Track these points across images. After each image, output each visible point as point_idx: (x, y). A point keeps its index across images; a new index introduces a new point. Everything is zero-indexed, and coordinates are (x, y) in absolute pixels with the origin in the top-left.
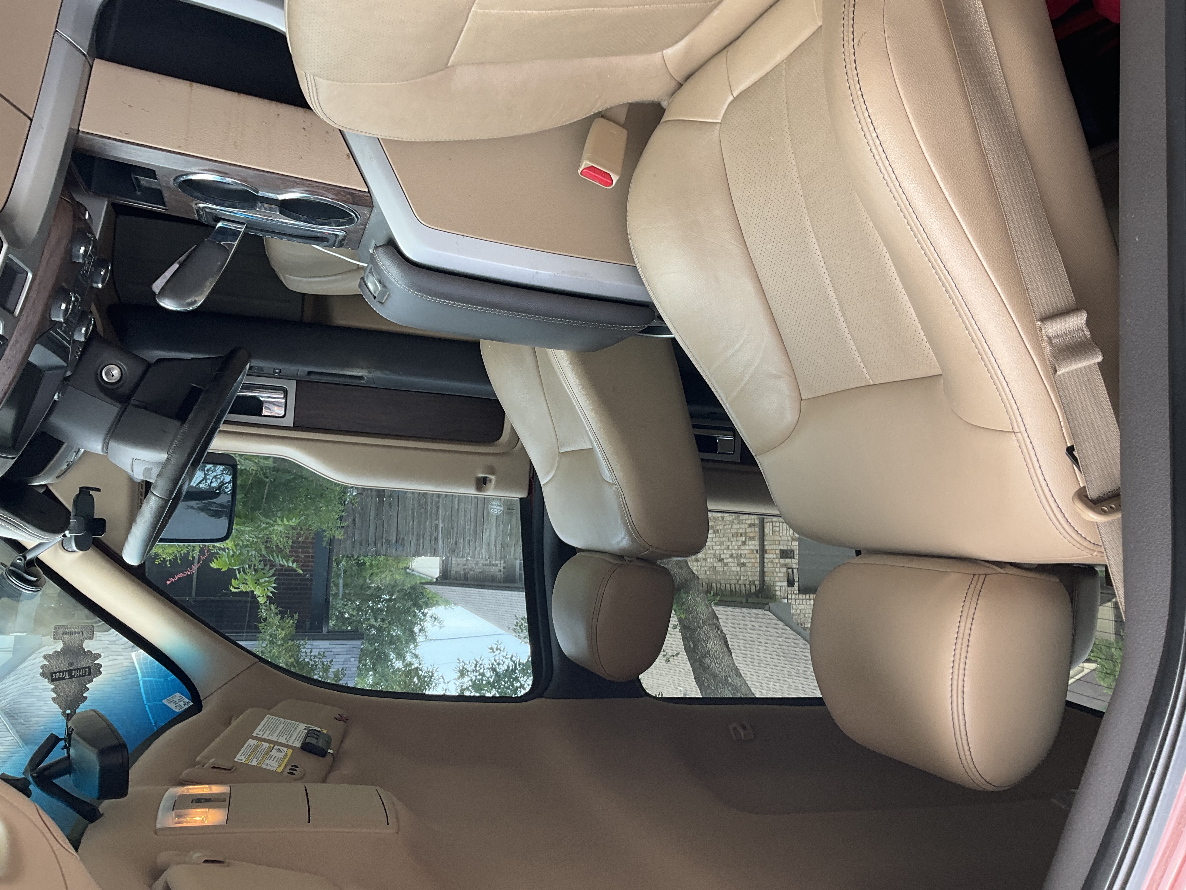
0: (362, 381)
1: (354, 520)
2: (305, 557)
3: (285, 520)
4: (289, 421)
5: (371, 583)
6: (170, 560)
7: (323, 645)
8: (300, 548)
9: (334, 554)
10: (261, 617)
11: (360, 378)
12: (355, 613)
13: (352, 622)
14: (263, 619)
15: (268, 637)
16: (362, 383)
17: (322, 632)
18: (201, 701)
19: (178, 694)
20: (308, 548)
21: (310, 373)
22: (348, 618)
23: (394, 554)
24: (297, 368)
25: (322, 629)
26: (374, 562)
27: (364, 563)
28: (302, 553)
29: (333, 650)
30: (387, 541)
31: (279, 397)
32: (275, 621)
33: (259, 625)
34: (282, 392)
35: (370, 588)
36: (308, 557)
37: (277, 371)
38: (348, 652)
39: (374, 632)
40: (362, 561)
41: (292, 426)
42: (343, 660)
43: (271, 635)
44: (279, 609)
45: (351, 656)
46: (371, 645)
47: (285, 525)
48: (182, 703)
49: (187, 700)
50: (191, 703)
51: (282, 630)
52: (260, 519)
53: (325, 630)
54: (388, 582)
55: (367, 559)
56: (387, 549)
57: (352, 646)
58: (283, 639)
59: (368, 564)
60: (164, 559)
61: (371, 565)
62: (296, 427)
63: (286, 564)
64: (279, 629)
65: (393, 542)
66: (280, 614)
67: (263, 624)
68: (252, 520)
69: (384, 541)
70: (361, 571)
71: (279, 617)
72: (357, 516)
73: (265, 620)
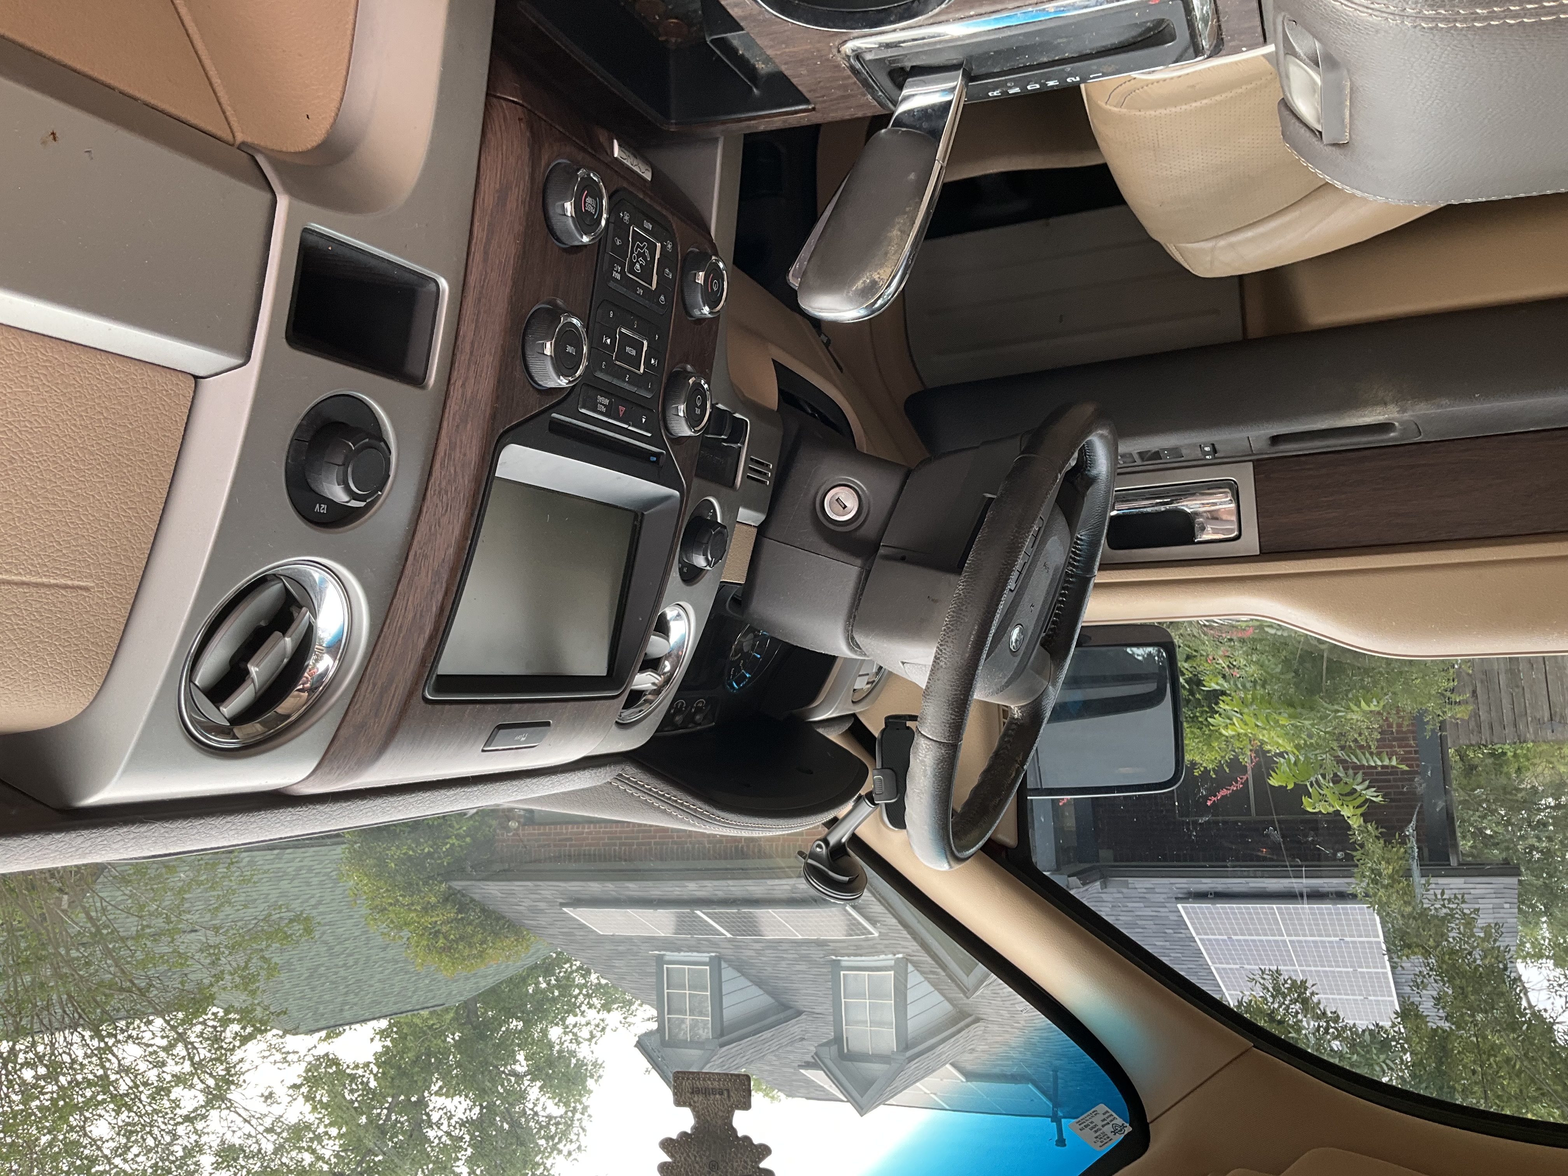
0: (1392, 434)
1: (1474, 692)
2: (1406, 752)
3: (1363, 703)
4: (1251, 542)
5: (1519, 784)
6: (1214, 769)
7: (1455, 884)
8: (1395, 739)
9: (1449, 745)
10: (1355, 842)
11: (1384, 427)
12: (1500, 829)
13: (1498, 844)
14: (1359, 845)
15: (1367, 874)
16: (1393, 439)
17: (1449, 865)
18: (1147, 1125)
19: (1102, 1108)
20: (1407, 739)
21: (1275, 440)
22: (1491, 836)
23: (1549, 738)
24: (1244, 435)
25: (1449, 860)
26: (1519, 751)
27: (1504, 754)
28: (1399, 747)
29: (1472, 891)
30: (1534, 718)
31: (1223, 503)
32: (1375, 847)
33: (1354, 853)
34: (1227, 490)
35: (1519, 790)
36: (1410, 752)
37: (1207, 449)
38: (1498, 894)
39: (1537, 856)
40: (1500, 751)
41: (1258, 553)
42: (1491, 906)
43: (1372, 870)
44: (1380, 830)
45: (1503, 900)
46: (1538, 877)
47: (1364, 712)
48: (1108, 1129)
49: (1119, 1121)
50: (1128, 1129)
51: (1388, 863)
52: (1322, 706)
53: (1454, 862)
54: (1548, 779)
55: (1507, 746)
56: (1536, 733)
57: (1502, 886)
58: (1391, 877)
59: (1510, 754)
60: (1205, 768)
61: (1515, 755)
62: (1268, 553)
63: (1379, 763)
64: (1383, 863)
65: (1546, 719)
66: (1383, 837)
67: (1359, 852)
68: (1312, 709)
69: (1530, 719)
70: (1501, 766)
71: (1382, 841)
72: (1479, 685)
73: (1362, 846)
